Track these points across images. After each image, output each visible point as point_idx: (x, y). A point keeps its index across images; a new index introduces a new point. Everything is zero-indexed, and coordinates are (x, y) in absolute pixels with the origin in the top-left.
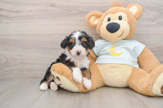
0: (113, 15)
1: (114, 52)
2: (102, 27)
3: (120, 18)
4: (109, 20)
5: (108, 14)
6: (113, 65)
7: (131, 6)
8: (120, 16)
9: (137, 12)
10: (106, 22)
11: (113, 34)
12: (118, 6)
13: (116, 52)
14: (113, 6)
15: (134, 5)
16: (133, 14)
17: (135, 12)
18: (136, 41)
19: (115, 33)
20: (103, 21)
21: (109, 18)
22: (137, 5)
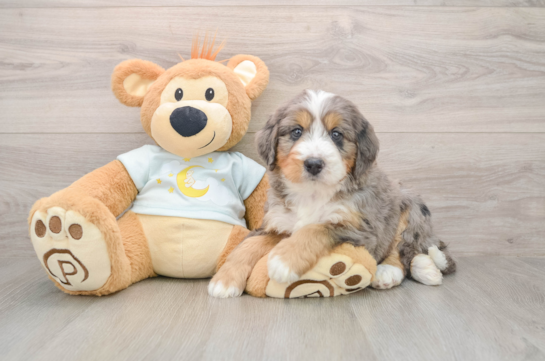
0: (192, 82)
1: (187, 185)
2: (157, 112)
3: (209, 95)
4: (179, 95)
5: (177, 79)
6: (181, 221)
7: (242, 61)
8: (209, 90)
9: (254, 82)
10: (170, 101)
11: (187, 138)
12: (208, 58)
13: (194, 186)
14: (194, 56)
15: (247, 59)
16: (245, 84)
17: (249, 81)
18: (243, 156)
19: (193, 138)
20: (160, 93)
21: (180, 89)
22: (257, 59)
